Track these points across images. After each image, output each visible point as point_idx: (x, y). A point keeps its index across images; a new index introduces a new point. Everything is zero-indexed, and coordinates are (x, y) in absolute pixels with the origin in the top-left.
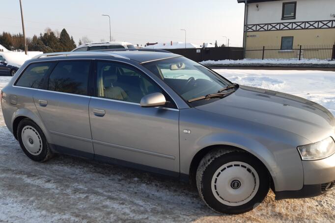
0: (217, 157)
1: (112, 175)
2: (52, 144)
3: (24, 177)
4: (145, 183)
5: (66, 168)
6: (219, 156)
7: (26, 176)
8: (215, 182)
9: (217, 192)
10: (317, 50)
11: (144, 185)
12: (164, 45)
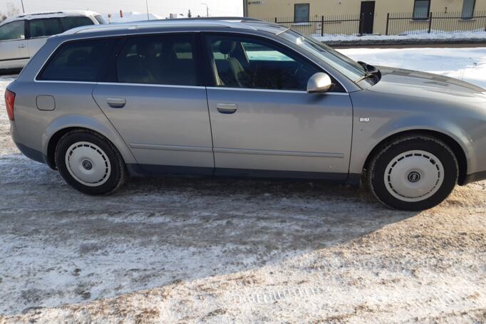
0: (394, 144)
1: (231, 195)
2: (133, 164)
3: (104, 216)
4: (283, 197)
5: (153, 197)
6: (397, 142)
7: (106, 215)
8: (390, 173)
9: (390, 184)
10: (340, 22)
11: (285, 199)
12: (109, 16)
